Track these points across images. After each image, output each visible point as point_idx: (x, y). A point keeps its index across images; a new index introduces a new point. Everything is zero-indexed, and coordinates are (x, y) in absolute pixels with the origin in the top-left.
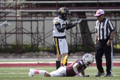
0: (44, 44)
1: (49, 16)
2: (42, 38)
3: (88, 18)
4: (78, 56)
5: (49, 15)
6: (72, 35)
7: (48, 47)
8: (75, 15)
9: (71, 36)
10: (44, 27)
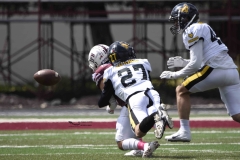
0: (9, 79)
1: (20, 13)
2: (5, 64)
3: (112, 17)
4: (89, 104)
5: (22, 9)
6: (75, 56)
7: (19, 85)
8: (82, 9)
9: (72, 60)
10: (8, 39)
